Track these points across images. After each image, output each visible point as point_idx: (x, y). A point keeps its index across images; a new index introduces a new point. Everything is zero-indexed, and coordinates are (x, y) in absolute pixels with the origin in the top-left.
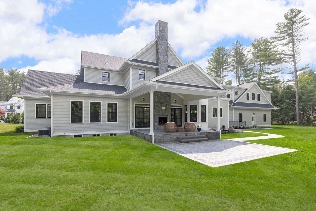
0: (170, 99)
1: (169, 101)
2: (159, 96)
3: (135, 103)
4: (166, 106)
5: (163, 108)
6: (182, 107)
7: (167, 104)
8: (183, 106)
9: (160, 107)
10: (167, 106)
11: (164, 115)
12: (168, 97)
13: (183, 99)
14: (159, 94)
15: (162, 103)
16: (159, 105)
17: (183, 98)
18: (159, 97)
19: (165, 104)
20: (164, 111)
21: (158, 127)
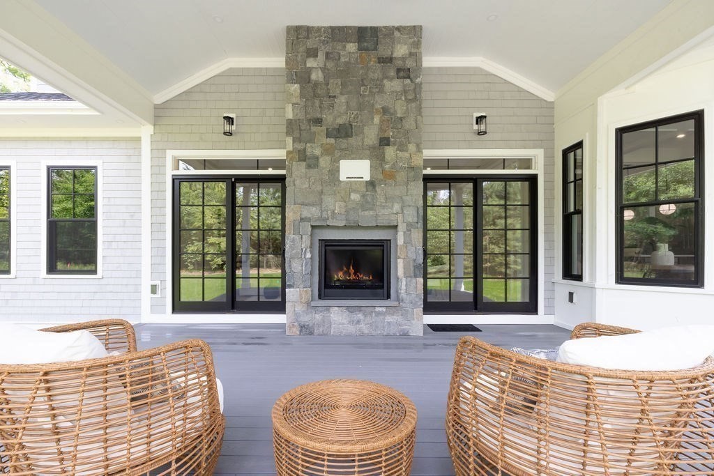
0: (414, 96)
1: (400, 108)
2: (317, 76)
3: (171, 154)
4: (376, 153)
5: (356, 169)
6: (544, 166)
7: (385, 142)
8: (549, 158)
9: (324, 162)
10: (390, 152)
11: (359, 227)
12: (394, 85)
13: (551, 106)
14: (311, 63)
15: (343, 132)
16: (317, 152)
17: (548, 95)
18: (316, 84)
19: (371, 135)
20: (355, 197)
21: (305, 319)
